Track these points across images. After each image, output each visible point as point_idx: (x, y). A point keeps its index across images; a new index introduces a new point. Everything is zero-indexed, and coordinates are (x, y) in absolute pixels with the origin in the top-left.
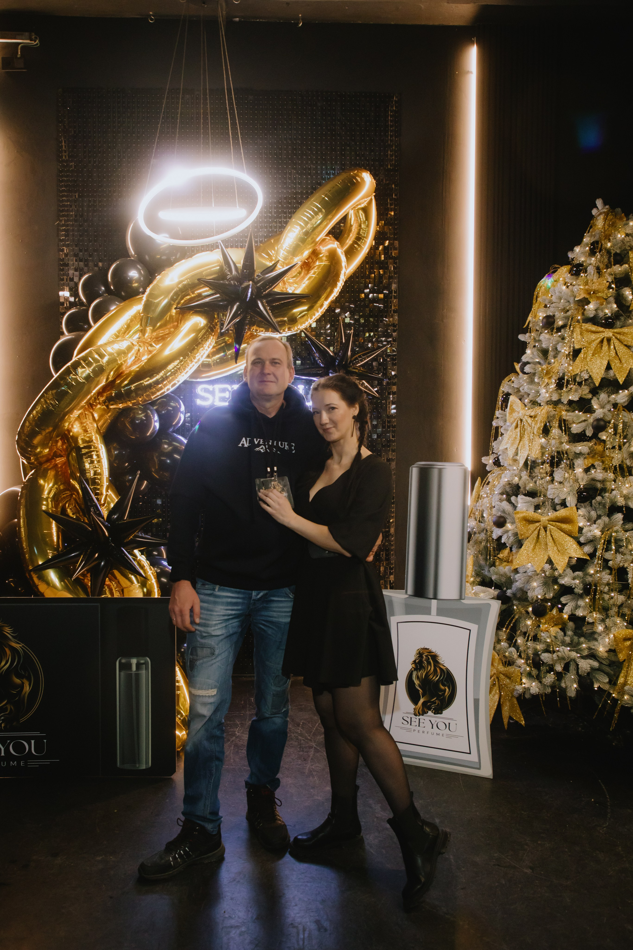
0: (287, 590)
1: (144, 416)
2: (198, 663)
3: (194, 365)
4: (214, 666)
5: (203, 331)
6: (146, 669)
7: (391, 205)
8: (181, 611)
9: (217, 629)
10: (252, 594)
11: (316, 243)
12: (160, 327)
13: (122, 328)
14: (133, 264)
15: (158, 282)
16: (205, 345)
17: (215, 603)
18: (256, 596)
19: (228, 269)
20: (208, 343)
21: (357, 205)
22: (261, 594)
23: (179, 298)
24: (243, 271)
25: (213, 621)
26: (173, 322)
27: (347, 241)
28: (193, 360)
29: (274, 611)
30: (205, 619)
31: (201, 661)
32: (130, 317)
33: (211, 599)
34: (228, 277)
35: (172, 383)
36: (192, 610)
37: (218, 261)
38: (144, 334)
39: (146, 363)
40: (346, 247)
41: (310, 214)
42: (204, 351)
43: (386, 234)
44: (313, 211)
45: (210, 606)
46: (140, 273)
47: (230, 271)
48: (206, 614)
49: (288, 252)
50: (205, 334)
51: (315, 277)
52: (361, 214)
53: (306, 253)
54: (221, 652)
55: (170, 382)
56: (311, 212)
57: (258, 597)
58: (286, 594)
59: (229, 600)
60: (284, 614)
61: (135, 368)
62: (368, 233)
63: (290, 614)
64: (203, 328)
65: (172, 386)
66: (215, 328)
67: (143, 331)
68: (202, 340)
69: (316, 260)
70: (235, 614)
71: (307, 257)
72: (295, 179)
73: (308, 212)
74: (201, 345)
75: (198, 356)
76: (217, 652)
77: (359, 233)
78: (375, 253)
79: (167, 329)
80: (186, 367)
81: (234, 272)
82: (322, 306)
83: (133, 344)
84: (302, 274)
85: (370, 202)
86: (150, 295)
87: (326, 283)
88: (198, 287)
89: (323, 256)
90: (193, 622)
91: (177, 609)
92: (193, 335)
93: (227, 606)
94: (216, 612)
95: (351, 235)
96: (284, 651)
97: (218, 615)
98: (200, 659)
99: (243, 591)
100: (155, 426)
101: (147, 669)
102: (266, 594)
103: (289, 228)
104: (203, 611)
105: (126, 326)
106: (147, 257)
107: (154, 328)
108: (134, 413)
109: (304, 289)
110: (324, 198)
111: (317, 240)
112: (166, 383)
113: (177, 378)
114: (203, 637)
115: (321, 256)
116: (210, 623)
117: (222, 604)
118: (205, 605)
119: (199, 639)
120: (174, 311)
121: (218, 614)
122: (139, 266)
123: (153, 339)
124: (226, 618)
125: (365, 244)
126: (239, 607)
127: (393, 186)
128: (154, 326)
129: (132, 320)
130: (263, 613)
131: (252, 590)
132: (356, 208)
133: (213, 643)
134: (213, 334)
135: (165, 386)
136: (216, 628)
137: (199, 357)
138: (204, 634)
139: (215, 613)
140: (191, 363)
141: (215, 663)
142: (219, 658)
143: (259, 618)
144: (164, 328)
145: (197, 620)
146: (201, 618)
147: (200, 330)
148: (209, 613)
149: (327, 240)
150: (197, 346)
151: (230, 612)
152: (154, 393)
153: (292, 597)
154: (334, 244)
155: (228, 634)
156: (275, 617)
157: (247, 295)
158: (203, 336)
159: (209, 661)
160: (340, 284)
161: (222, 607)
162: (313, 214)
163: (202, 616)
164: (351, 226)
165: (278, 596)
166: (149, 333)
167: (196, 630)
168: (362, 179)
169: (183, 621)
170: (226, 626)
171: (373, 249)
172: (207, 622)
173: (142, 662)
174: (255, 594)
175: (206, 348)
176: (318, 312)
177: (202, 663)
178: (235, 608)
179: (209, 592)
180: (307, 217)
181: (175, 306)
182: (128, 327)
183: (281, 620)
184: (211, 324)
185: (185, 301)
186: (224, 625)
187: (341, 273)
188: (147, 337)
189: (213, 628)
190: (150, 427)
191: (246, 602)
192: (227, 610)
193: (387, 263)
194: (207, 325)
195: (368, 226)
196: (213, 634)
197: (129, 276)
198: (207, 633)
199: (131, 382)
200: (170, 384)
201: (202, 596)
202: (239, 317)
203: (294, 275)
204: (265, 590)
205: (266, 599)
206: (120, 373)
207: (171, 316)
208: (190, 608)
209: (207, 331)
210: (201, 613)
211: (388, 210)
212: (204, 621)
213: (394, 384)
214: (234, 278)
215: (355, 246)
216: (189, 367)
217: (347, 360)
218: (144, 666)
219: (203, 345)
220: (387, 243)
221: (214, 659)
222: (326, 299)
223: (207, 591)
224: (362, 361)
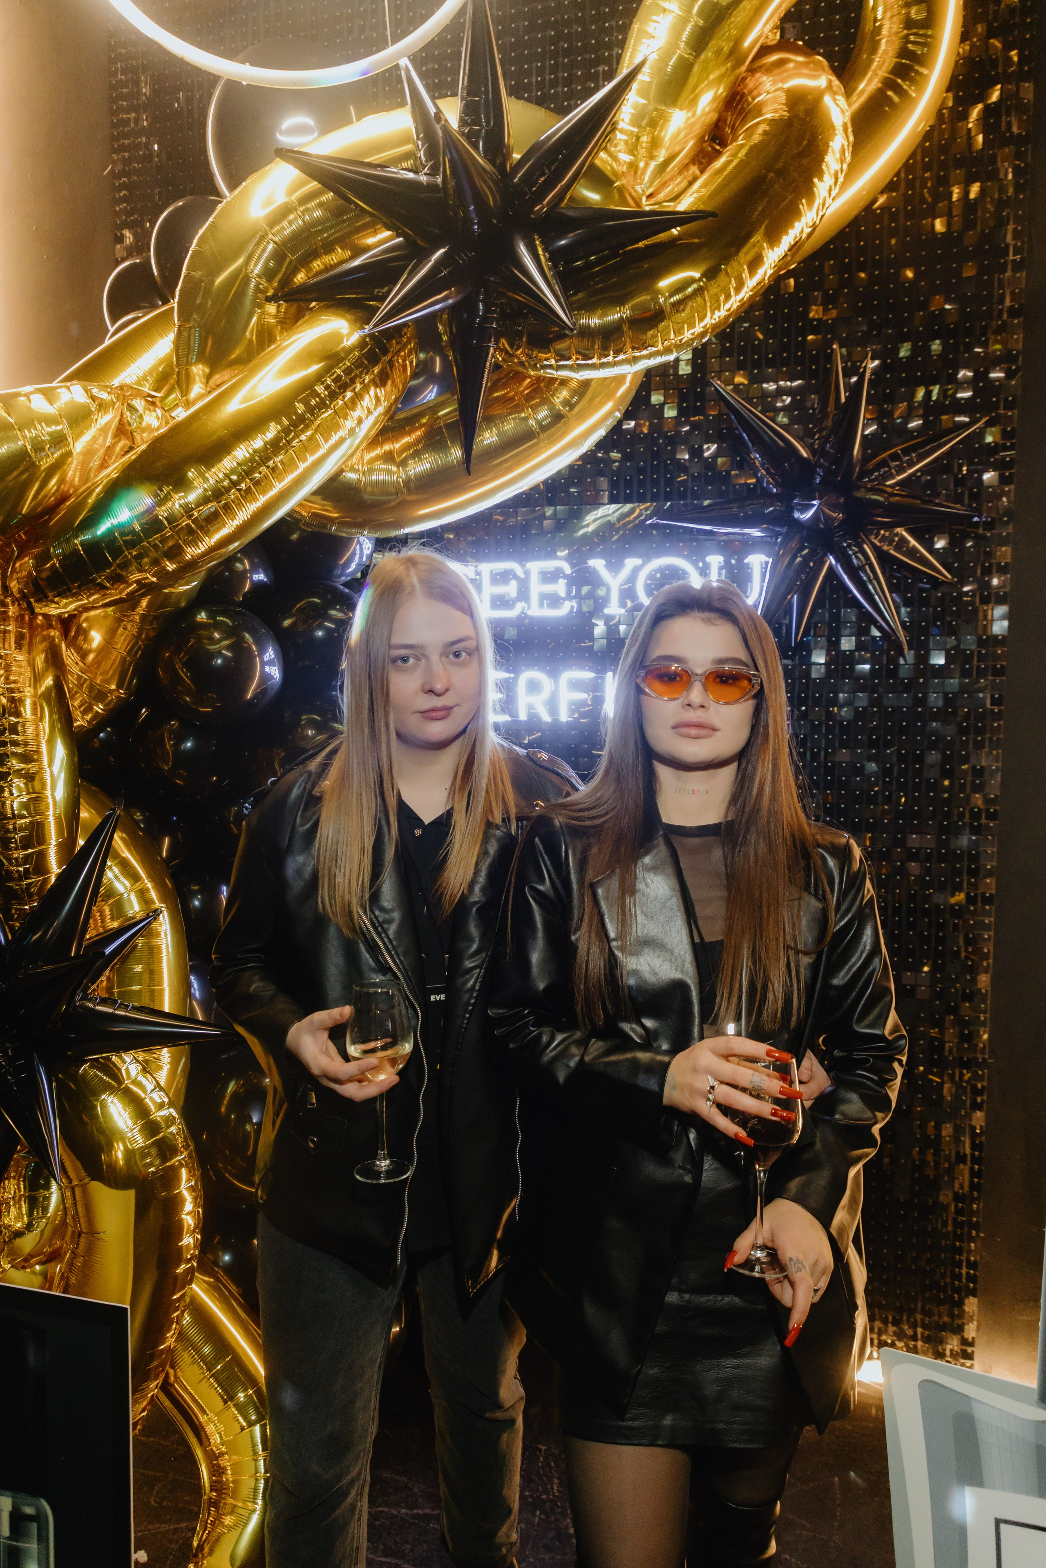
1: (227, 648)
5: (346, 363)
6: (40, 1540)
12: (233, 362)
27: (861, 86)
40: (856, 105)
42: (356, 419)
43: (994, 64)
66: (386, 353)
69: (743, 120)
77: (903, 52)
78: (953, 130)
82: (755, 263)
89: (763, 116)
95: (876, 61)
100: (265, 677)
101: (42, 1538)
107: (213, 367)
108: (199, 638)
134: (376, 370)
154: (814, 77)
166: (201, 384)
171: (948, 116)
173: (29, 1510)
176: (740, 286)
190: (250, 678)
193: (993, 160)
213: (1004, 541)
217: (851, 467)
218: (35, 1525)
220: (995, 97)
224: (901, 470)
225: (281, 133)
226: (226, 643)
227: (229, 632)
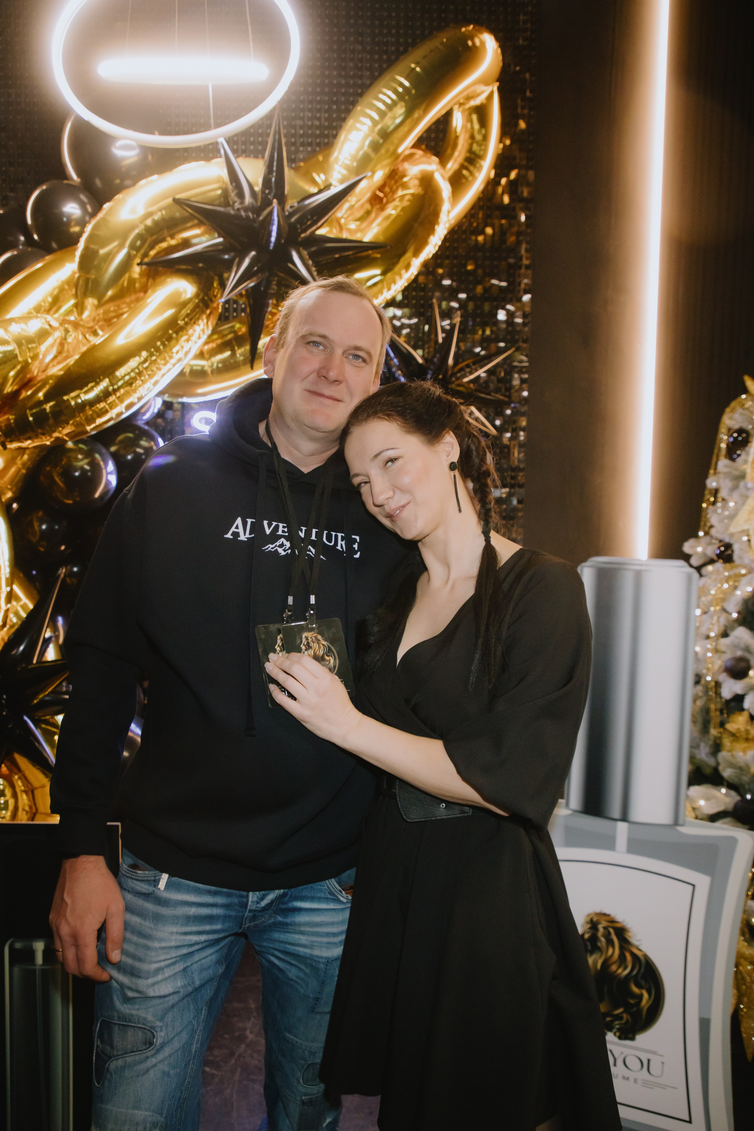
0: (333, 883)
1: (88, 464)
2: (113, 1065)
3: (170, 370)
4: (152, 1072)
5: (190, 306)
7: (523, 108)
8: (75, 938)
9: (162, 981)
10: (247, 896)
11: (398, 156)
12: (112, 299)
13: (44, 301)
14: (72, 192)
15: (106, 214)
16: (191, 332)
17: (157, 918)
18: (258, 903)
19: (235, 192)
20: (196, 327)
21: (469, 98)
22: (271, 896)
23: (146, 245)
24: (263, 191)
25: (151, 962)
26: (136, 291)
28: (168, 358)
29: (303, 933)
30: (134, 957)
31: (120, 1062)
32: (60, 283)
33: (150, 906)
34: (237, 205)
35: (127, 402)
36: (102, 931)
37: (219, 180)
38: (81, 313)
39: (77, 362)
41: (389, 97)
42: (190, 343)
43: (514, 158)
44: (395, 92)
45: (147, 925)
46: (83, 206)
47: (241, 195)
48: (137, 944)
49: (347, 168)
50: (193, 311)
51: (398, 216)
52: (475, 117)
53: (379, 175)
54: (171, 1036)
55: (121, 399)
56: (390, 93)
57: (263, 903)
58: (331, 893)
59: (193, 911)
60: (325, 940)
61: (56, 370)
62: (486, 150)
63: (343, 937)
64: (190, 300)
65: (128, 407)
66: (211, 301)
67: (79, 307)
68: (186, 324)
69: (397, 188)
70: (205, 941)
71: (381, 183)
72: (361, 60)
73: (385, 94)
74: (185, 332)
75: (177, 352)
76: (158, 1041)
77: (470, 151)
78: (494, 191)
79: (125, 303)
80: (152, 371)
81: (248, 199)
82: (408, 267)
83: (50, 325)
84: (373, 215)
85: (490, 97)
86: (91, 237)
87: (416, 225)
88: (181, 227)
89: (411, 179)
90: (103, 959)
91: (65, 930)
92: (170, 312)
93: (187, 925)
94: (161, 940)
95: (456, 154)
96: (327, 1017)
97: (163, 948)
98: (117, 1057)
99: (225, 890)
100: (108, 483)
102: (284, 895)
103: (350, 122)
104: (128, 935)
105: (50, 299)
106: (98, 182)
107: (99, 301)
108: (69, 458)
109: (376, 236)
110: (414, 69)
111: (400, 150)
112: (114, 401)
113: (135, 391)
114: (127, 1000)
115: (405, 179)
116: (145, 967)
117: (175, 920)
118: (135, 920)
119: (118, 1003)
120: (136, 270)
121: (164, 944)
122: (83, 197)
123: (99, 321)
124: (185, 951)
125: (480, 169)
126: (218, 927)
127: (528, 76)
128: (100, 298)
129: (61, 289)
130: (276, 935)
131: (248, 891)
132: (467, 106)
133: (150, 1017)
134: (208, 312)
135: (112, 406)
136: (160, 977)
137: (181, 355)
138: (130, 994)
139: (156, 945)
140: (165, 364)
141: (155, 1065)
142: (167, 1051)
143: (265, 944)
144: (118, 302)
145: (115, 956)
146: (124, 952)
147: (184, 304)
148: (142, 941)
149: (417, 156)
150: (177, 332)
151: (194, 938)
152: (90, 420)
153: (345, 900)
154: (429, 163)
155: (190, 989)
156: (304, 946)
157: (270, 235)
158: (188, 315)
159: (140, 1062)
160: (441, 231)
161: (175, 930)
162: (394, 97)
163: (126, 946)
164: (457, 137)
165: (312, 899)
166: (92, 310)
167: (111, 978)
168: (483, 43)
169: (79, 960)
170: (185, 970)
171: (492, 184)
172: (137, 964)
174: (255, 899)
175: (194, 338)
176: (401, 277)
177: (123, 1068)
178: (208, 928)
179: (144, 888)
180: (384, 103)
181: (138, 260)
182: (56, 302)
183: (317, 952)
184: (206, 294)
185: (158, 253)
186: (179, 967)
187: (441, 210)
188: (89, 316)
189: (150, 981)
191: (233, 913)
192: (186, 934)
193: (514, 209)
194: (197, 295)
195: (486, 138)
196: (151, 993)
197: (62, 214)
198: (138, 991)
199: (48, 397)
200: (122, 401)
201: (129, 896)
202: (254, 279)
203: (359, 215)
204: (279, 889)
205: (283, 907)
206: (26, 380)
207: (132, 281)
208: (98, 926)
209: (197, 306)
210: (124, 939)
211: (517, 117)
212: (129, 961)
213: (523, 414)
214: (246, 209)
215: (465, 172)
216: (161, 373)
217: (447, 371)
219: (187, 331)
220: (513, 175)
221: (152, 1056)
222: (416, 254)
223: (138, 883)
224: (471, 373)
225: (116, 148)
226: (86, 461)
227: (89, 454)
